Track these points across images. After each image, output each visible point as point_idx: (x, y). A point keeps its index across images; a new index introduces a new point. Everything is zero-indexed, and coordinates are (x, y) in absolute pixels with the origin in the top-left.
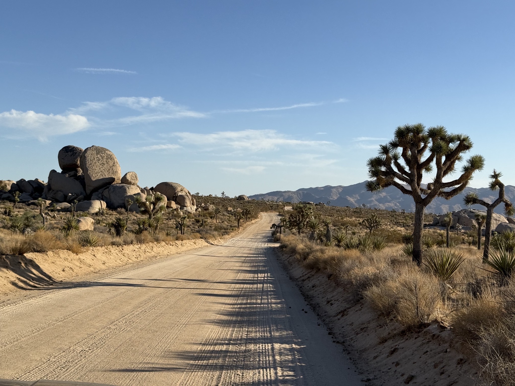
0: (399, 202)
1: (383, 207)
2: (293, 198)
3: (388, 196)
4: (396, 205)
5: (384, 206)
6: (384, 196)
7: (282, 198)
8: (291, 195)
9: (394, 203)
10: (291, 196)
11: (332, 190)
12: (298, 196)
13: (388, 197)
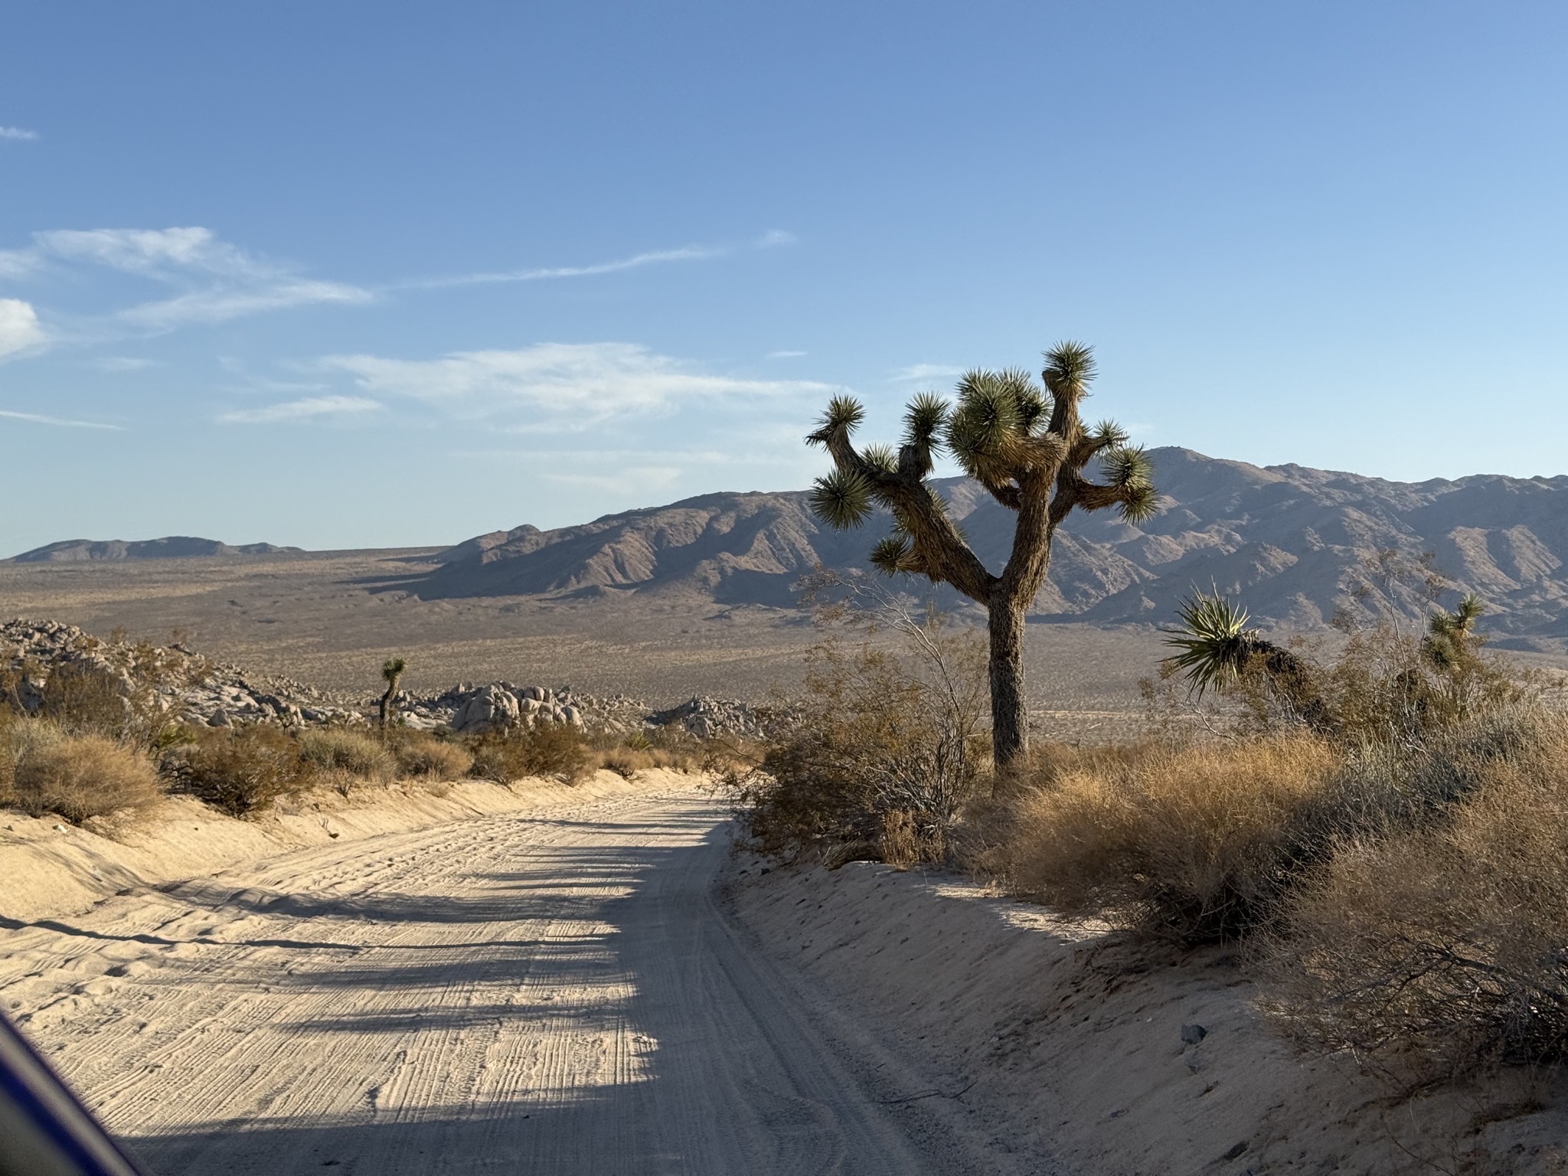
0: (1239, 529)
1: (1174, 546)
2: (780, 516)
3: (1190, 508)
4: (1228, 539)
5: (1180, 544)
6: (1170, 510)
7: (733, 514)
8: (770, 504)
9: (1219, 532)
10: (774, 509)
11: (953, 489)
12: (803, 509)
13: (1188, 512)
